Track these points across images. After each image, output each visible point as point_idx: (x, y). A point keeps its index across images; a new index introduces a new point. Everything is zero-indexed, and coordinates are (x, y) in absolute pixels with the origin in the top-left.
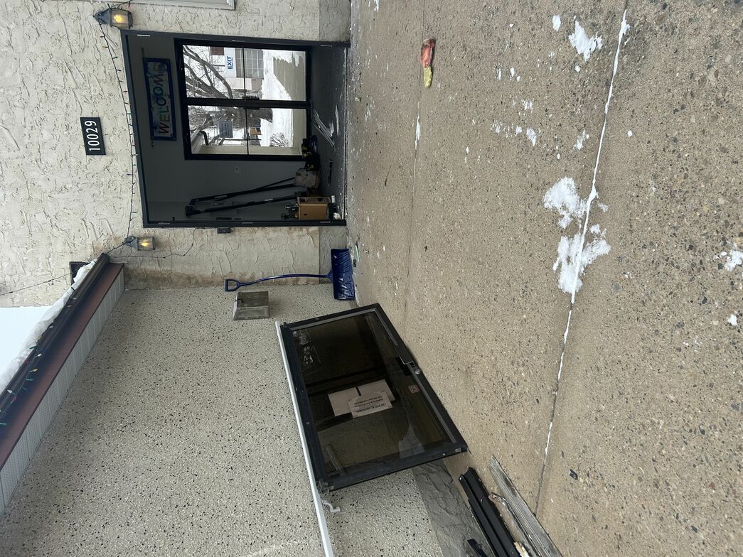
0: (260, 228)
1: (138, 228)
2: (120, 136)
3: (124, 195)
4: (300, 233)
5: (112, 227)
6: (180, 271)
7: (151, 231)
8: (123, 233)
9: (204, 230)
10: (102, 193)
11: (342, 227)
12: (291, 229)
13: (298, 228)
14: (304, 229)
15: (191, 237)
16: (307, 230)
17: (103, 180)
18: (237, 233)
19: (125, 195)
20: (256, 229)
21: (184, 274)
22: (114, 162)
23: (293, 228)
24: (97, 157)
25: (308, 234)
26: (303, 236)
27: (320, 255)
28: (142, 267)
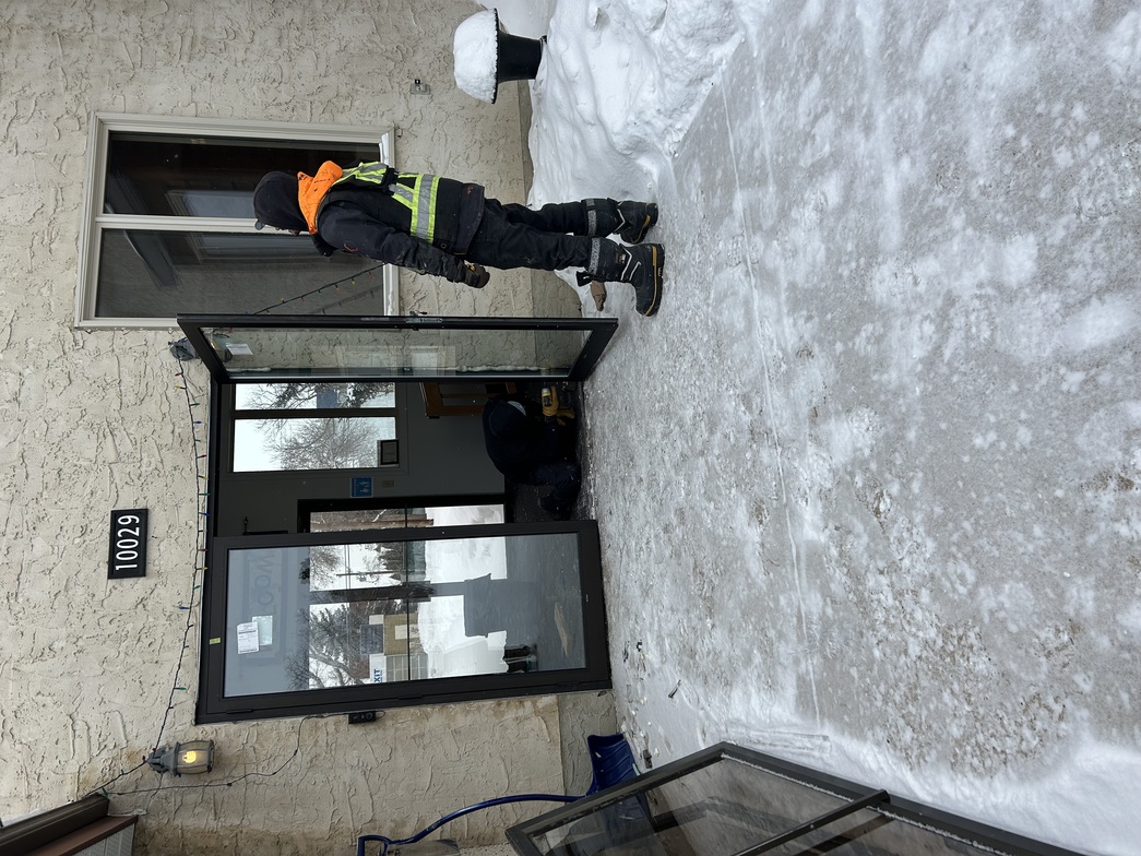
0: (437, 707)
1: (183, 723)
2: (180, 540)
3: (165, 656)
4: (521, 713)
5: (128, 729)
6: (259, 827)
7: (209, 731)
8: (145, 742)
9: (322, 722)
10: (122, 655)
11: (605, 693)
12: (499, 705)
13: (514, 701)
14: (528, 703)
15: (293, 739)
16: (534, 703)
17: (129, 627)
18: (389, 723)
19: (170, 654)
20: (429, 709)
22: (160, 590)
23: (504, 701)
24: (128, 582)
25: (537, 712)
26: (527, 718)
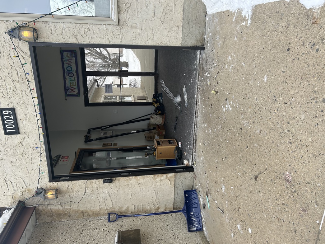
0: (134, 177)
1: (45, 182)
2: (31, 120)
3: (34, 161)
4: (162, 178)
5: (26, 183)
6: (77, 209)
7: (55, 184)
8: (34, 187)
9: (94, 181)
10: (18, 160)
11: (191, 173)
12: (155, 176)
13: (160, 175)
14: (165, 175)
15: (84, 186)
16: (167, 176)
17: (18, 151)
18: (117, 181)
19: (36, 161)
20: (131, 177)
21: (79, 210)
22: (26, 139)
23: (157, 175)
24: (13, 136)
25: (167, 178)
26: (163, 180)
27: (174, 192)
28: (49, 208)
